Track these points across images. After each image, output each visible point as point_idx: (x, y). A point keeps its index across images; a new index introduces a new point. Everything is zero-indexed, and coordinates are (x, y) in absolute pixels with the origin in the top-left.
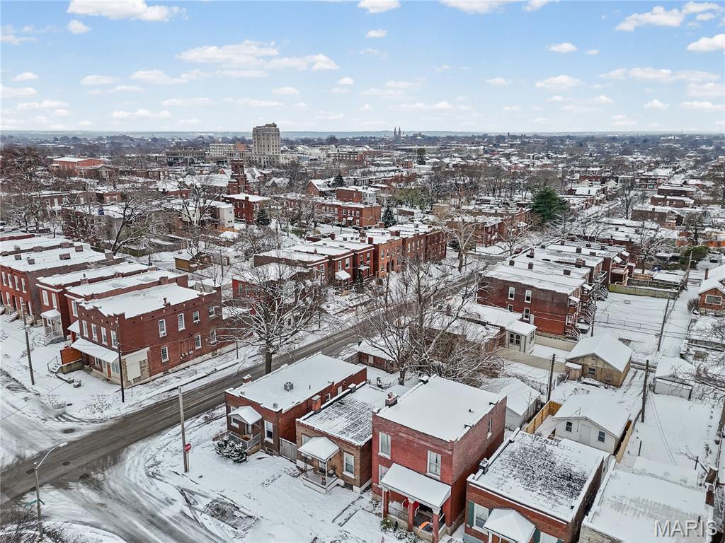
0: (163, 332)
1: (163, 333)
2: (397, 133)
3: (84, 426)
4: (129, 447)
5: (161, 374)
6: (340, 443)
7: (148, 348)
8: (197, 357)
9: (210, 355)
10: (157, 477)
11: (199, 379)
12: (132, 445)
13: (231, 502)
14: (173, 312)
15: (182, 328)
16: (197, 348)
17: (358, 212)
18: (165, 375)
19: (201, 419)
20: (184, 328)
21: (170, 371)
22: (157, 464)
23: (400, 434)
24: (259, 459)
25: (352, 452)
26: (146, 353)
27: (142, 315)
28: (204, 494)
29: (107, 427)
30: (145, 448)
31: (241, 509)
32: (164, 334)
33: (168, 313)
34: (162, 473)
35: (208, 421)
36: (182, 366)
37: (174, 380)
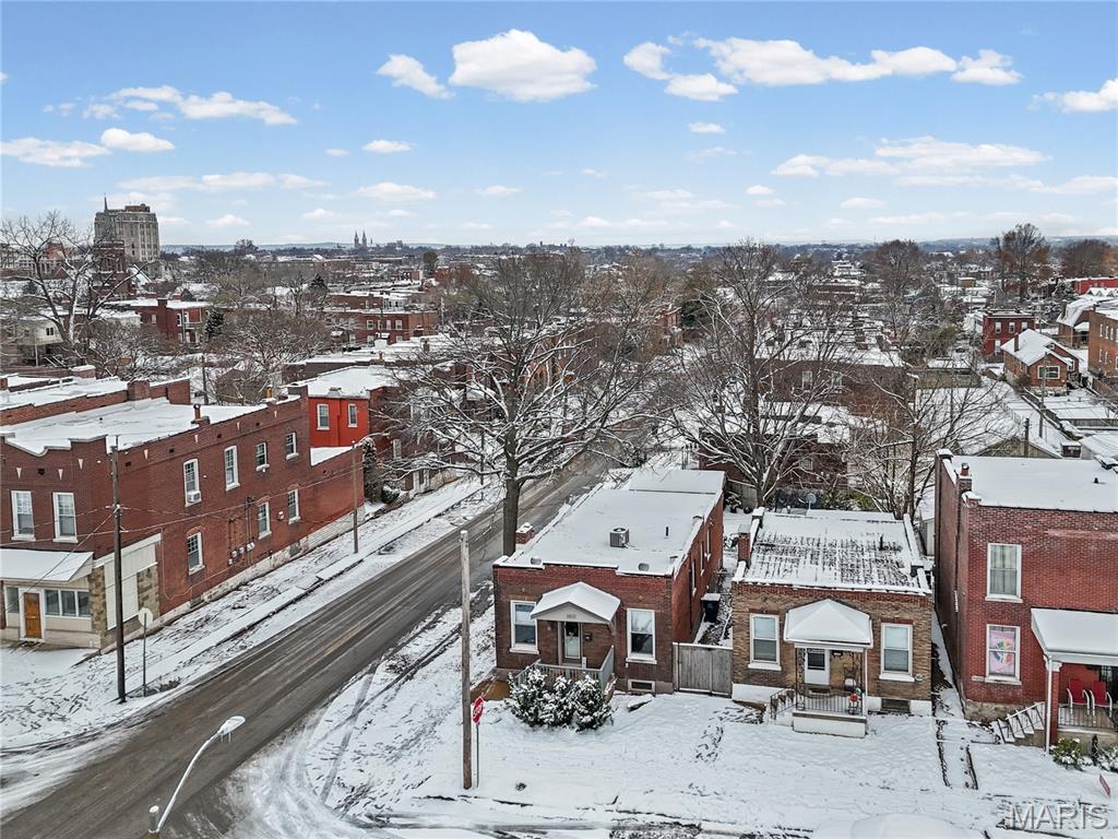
0: (193, 493)
1: (192, 495)
2: (360, 242)
3: (30, 763)
4: (236, 775)
5: (185, 606)
6: (870, 604)
7: (157, 538)
8: (261, 557)
9: (285, 554)
10: (392, 820)
11: (292, 602)
12: (239, 770)
13: (663, 819)
14: (216, 441)
15: (232, 483)
16: (263, 535)
17: (399, 323)
18: (194, 607)
19: (382, 674)
20: (236, 484)
21: (205, 597)
22: (363, 791)
23: (1051, 532)
24: (633, 709)
25: (907, 617)
26: (153, 547)
27: (148, 445)
28: (568, 823)
29: (115, 750)
30: (286, 766)
31: (705, 826)
32: (196, 497)
33: (206, 443)
34: (397, 809)
35: (407, 671)
36: (232, 582)
37: (228, 614)
